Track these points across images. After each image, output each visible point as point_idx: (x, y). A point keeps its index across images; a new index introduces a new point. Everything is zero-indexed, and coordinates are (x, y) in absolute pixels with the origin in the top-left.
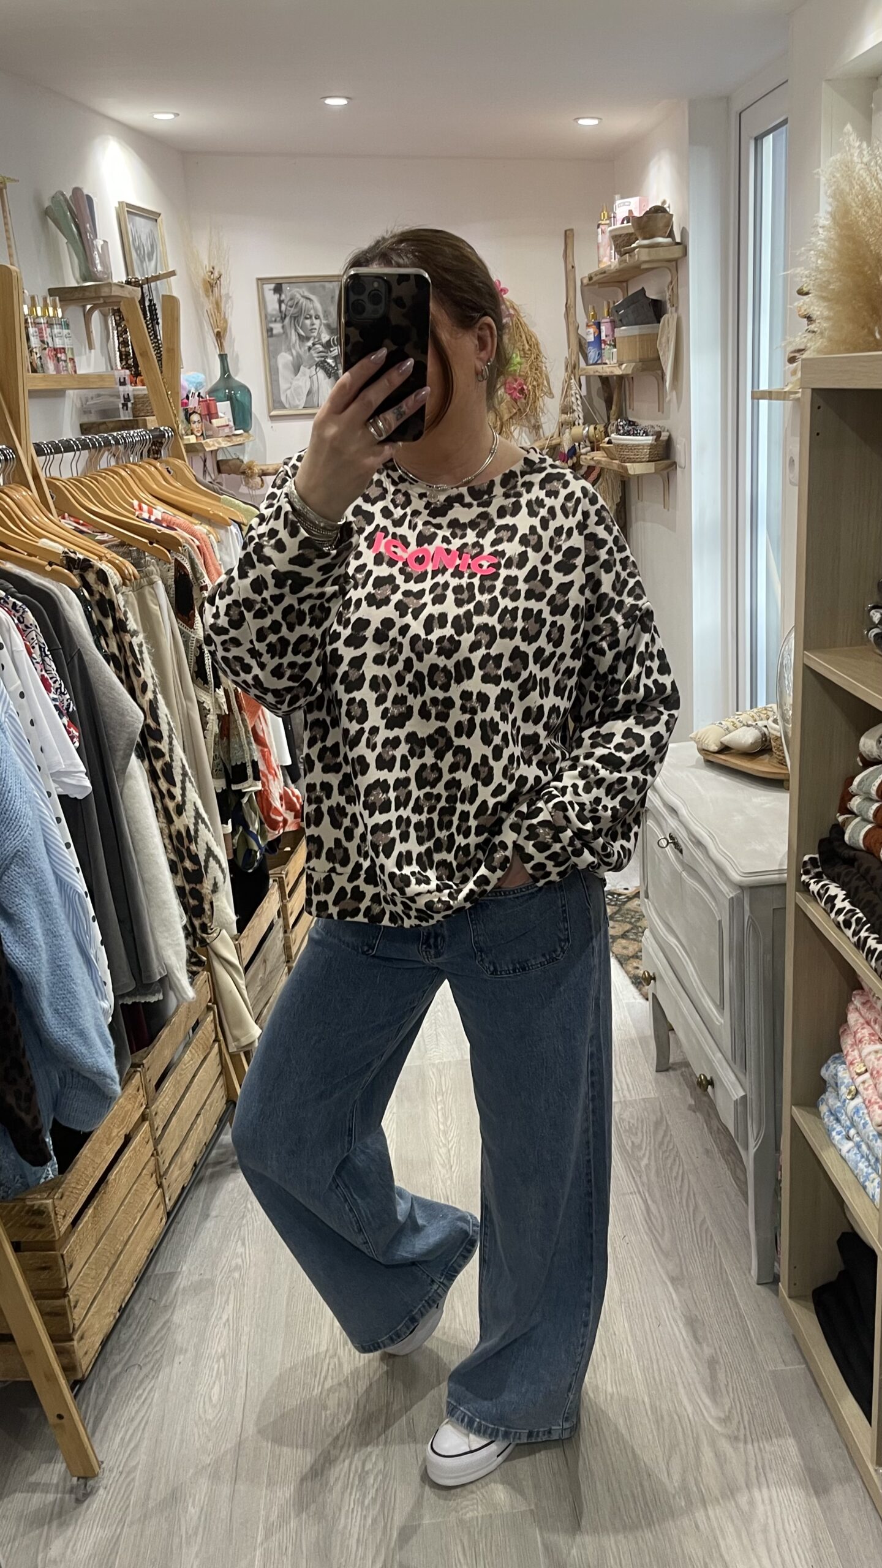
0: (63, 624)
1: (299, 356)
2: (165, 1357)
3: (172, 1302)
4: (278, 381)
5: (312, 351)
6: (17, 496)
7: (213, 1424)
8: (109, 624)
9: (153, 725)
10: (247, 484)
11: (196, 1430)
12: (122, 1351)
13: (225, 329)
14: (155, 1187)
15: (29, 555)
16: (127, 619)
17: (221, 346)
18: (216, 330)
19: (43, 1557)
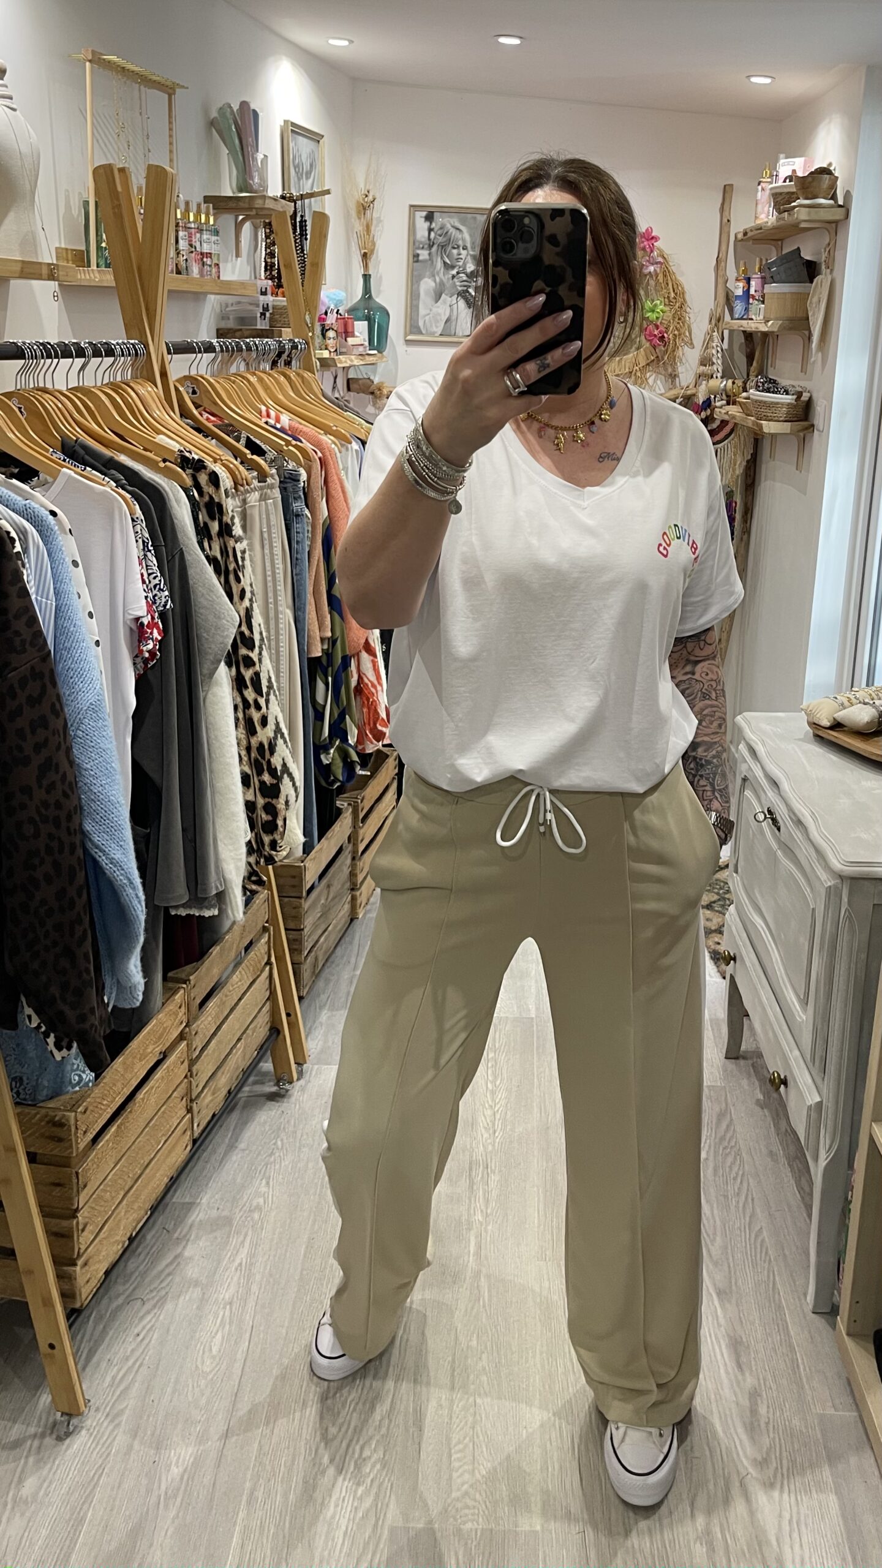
0: (169, 522)
1: (442, 283)
2: (170, 1295)
3: (185, 1236)
4: (417, 307)
5: (455, 280)
6: (141, 391)
7: (210, 1377)
8: (215, 527)
9: (247, 633)
10: (374, 405)
11: (190, 1380)
12: (126, 1281)
13: (372, 251)
14: (183, 1112)
15: (145, 449)
16: (233, 524)
17: (366, 266)
18: (363, 251)
19: (14, 1495)
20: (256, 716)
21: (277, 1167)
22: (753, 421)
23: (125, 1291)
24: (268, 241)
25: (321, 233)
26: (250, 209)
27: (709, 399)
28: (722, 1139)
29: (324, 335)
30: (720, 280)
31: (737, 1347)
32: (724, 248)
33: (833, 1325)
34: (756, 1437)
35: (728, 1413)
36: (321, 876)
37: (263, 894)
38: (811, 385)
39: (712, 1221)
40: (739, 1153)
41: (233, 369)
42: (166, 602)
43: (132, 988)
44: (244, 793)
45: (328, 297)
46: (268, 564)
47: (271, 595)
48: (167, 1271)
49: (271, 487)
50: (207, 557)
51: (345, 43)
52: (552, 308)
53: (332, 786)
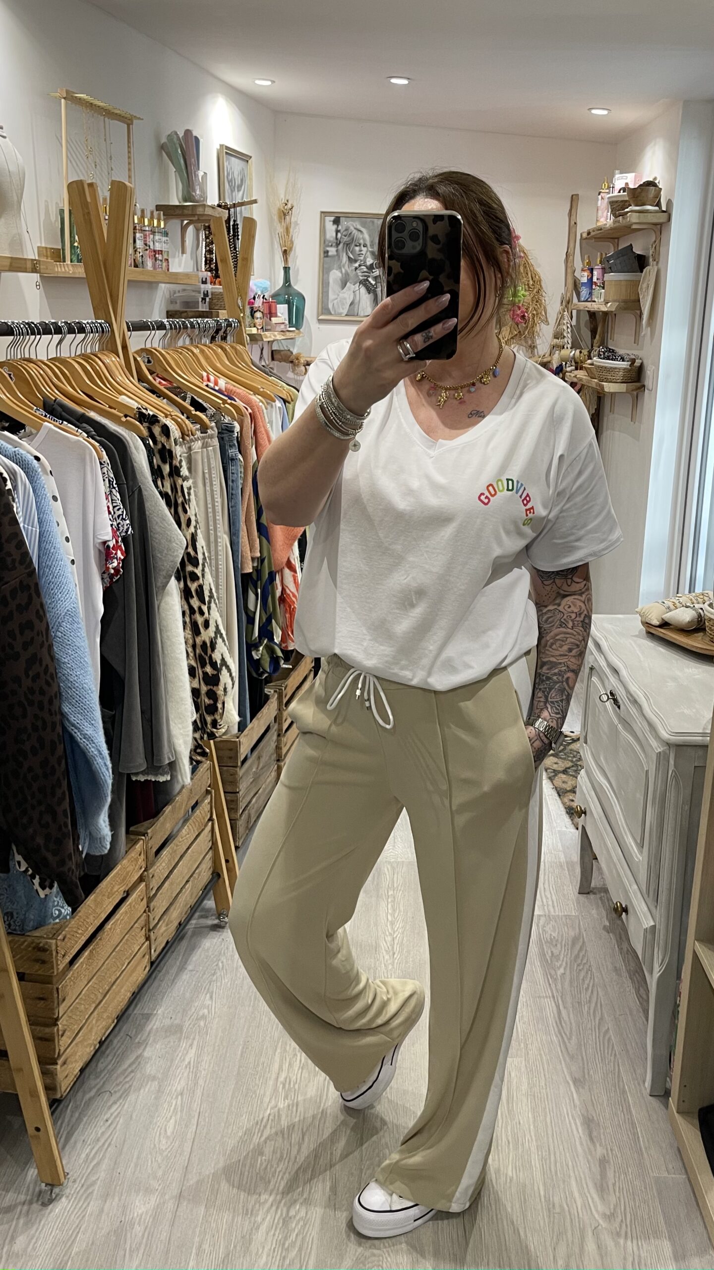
0: (130, 466)
1: (347, 274)
2: (132, 1088)
3: (145, 1040)
4: (327, 293)
5: (358, 271)
6: (107, 361)
7: (165, 1153)
8: (166, 469)
9: (192, 553)
10: (293, 371)
11: (149, 1156)
12: (97, 1077)
13: (291, 249)
14: (143, 939)
15: (110, 407)
16: (181, 466)
17: (286, 261)
18: (283, 249)
19: (7, 1250)
20: (200, 620)
21: (219, 984)
22: (597, 383)
23: (94, 1087)
24: (208, 240)
25: (250, 235)
26: (193, 215)
27: (561, 365)
28: (577, 956)
29: (252, 316)
30: (569, 270)
31: (589, 1123)
32: (572, 245)
33: (666, 1105)
34: (605, 1196)
35: (582, 1176)
36: (253, 749)
37: (206, 764)
38: (642, 353)
39: (568, 1023)
40: (590, 969)
41: (180, 343)
42: (128, 529)
43: (102, 839)
44: (191, 682)
45: (255, 285)
46: (209, 499)
47: (211, 523)
48: (130, 1070)
49: (211, 437)
50: (160, 493)
51: (269, 83)
52: (434, 291)
53: (261, 676)
